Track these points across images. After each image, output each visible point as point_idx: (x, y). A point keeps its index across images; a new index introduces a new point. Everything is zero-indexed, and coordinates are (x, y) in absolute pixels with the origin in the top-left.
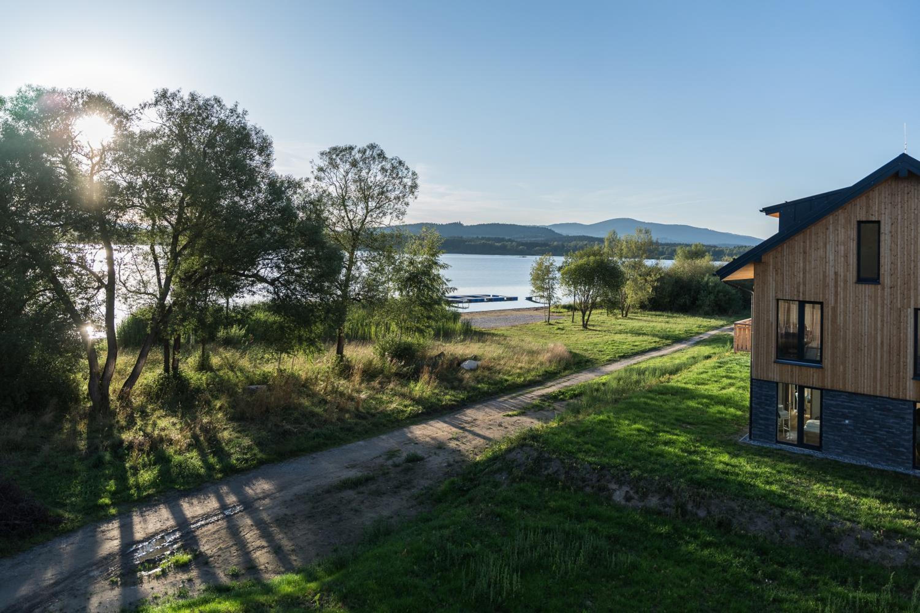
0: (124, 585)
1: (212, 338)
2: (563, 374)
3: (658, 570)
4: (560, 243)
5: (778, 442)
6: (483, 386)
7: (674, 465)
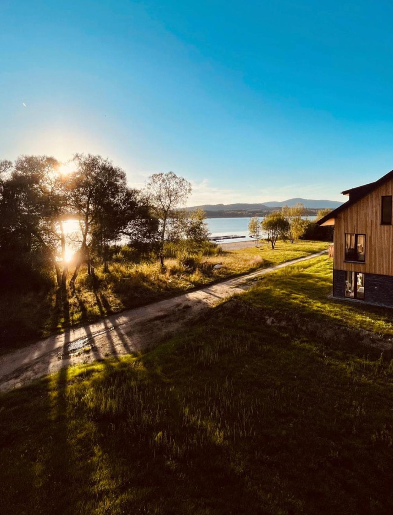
0: (64, 359)
1: (110, 259)
2: (259, 269)
3: (279, 352)
4: (268, 211)
5: (345, 297)
6: (222, 276)
7: (295, 308)
